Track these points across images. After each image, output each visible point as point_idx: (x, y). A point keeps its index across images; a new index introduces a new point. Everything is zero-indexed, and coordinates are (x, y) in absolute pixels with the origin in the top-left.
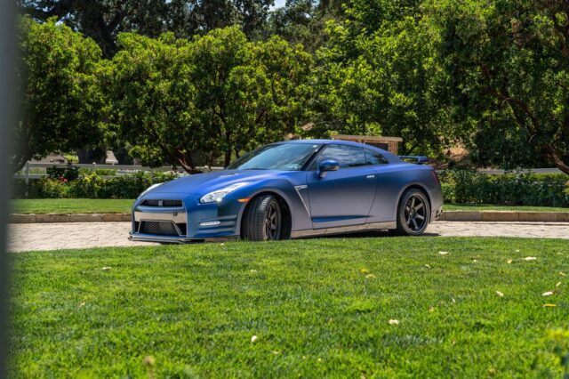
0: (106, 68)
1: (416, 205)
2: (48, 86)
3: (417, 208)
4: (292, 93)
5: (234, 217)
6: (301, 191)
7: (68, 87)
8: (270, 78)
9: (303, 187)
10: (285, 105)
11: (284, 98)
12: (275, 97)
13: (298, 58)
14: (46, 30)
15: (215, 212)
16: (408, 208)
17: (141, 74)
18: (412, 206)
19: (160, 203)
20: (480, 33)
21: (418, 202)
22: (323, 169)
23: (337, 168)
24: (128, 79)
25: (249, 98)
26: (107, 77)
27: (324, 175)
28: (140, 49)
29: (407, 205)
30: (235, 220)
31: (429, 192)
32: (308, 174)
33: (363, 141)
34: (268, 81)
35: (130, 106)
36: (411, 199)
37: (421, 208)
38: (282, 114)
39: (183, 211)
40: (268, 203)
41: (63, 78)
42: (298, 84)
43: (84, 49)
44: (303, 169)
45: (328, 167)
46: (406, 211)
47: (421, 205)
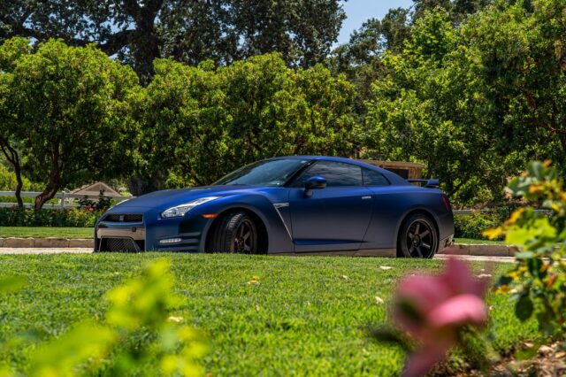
0: (138, 94)
1: (421, 232)
2: (79, 112)
3: (422, 236)
4: (331, 124)
5: (198, 234)
6: (281, 209)
7: (100, 114)
8: (310, 107)
9: (284, 205)
10: (324, 135)
11: (323, 128)
12: (314, 126)
13: (341, 88)
14: (78, 55)
15: (176, 229)
16: (411, 235)
17: (173, 101)
18: (417, 232)
19: (122, 218)
20: (523, 55)
21: (423, 228)
22: (309, 186)
23: (325, 185)
24: (159, 105)
25: (287, 127)
26: (138, 104)
27: (310, 193)
28: (174, 74)
29: (410, 231)
30: (199, 237)
31: (437, 218)
32: (293, 191)
33: (381, 166)
34: (308, 110)
35: (162, 133)
36: (415, 224)
37: (428, 235)
38: (320, 145)
39: (142, 226)
40: (239, 220)
41: (94, 104)
42: (339, 115)
43: (121, 76)
44: (286, 185)
45: (314, 184)
46: (408, 238)
47: (427, 232)
